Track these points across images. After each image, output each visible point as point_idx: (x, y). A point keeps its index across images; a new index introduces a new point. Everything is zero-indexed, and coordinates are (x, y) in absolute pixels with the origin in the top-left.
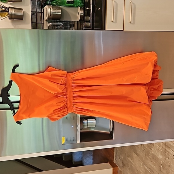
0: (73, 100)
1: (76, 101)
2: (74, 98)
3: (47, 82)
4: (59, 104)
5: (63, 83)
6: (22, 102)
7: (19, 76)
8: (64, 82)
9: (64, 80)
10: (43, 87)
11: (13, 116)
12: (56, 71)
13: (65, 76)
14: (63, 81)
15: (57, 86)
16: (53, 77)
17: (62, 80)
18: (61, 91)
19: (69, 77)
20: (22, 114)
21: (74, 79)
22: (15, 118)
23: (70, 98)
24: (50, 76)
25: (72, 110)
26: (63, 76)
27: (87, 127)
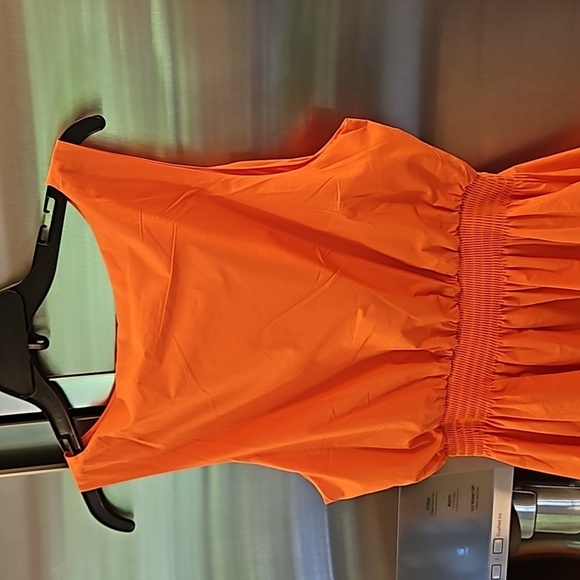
27: (535, 533)
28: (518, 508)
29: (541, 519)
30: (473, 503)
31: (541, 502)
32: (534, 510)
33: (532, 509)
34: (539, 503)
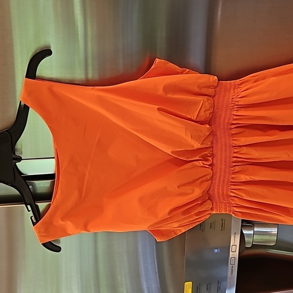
0: (234, 173)
1: (243, 178)
2: (237, 169)
3: (150, 113)
4: (188, 189)
5: (204, 115)
6: (62, 181)
7: (51, 90)
8: (208, 113)
9: (207, 105)
10: (137, 131)
11: (34, 224)
12: (178, 73)
13: (210, 91)
14: (203, 110)
15: (186, 129)
16: (169, 96)
17: (200, 107)
18: (197, 145)
19: (224, 96)
20: (62, 219)
21: (242, 102)
22: (39, 232)
23: (223, 167)
24: (161, 92)
25: (226, 206)
26: (204, 91)
27: (252, 244)
28: (245, 232)
29: (255, 237)
30: (222, 227)
31: (256, 229)
32: (253, 233)
33: (252, 232)
34: (255, 230)
